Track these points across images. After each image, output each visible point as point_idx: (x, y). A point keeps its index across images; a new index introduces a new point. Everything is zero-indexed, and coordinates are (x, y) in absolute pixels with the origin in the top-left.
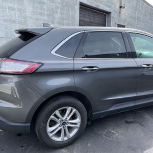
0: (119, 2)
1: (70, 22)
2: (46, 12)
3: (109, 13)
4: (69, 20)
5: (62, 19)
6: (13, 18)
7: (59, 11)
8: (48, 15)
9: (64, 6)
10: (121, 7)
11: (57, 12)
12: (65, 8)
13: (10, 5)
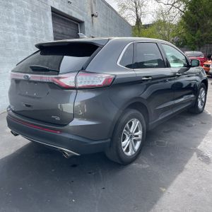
0: (90, 10)
1: (44, 33)
3: (81, 23)
4: (42, 30)
7: (30, 18)
8: (18, 23)
10: (93, 15)
11: (27, 20)
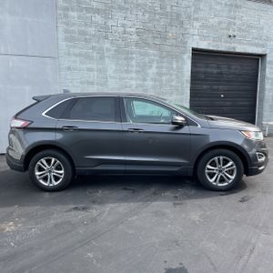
1: (173, 77)
2: (134, 69)
3: (263, 56)
4: (171, 75)
5: (160, 74)
6: (91, 79)
7: (155, 65)
9: (163, 58)
12: (165, 60)
13: (89, 66)
